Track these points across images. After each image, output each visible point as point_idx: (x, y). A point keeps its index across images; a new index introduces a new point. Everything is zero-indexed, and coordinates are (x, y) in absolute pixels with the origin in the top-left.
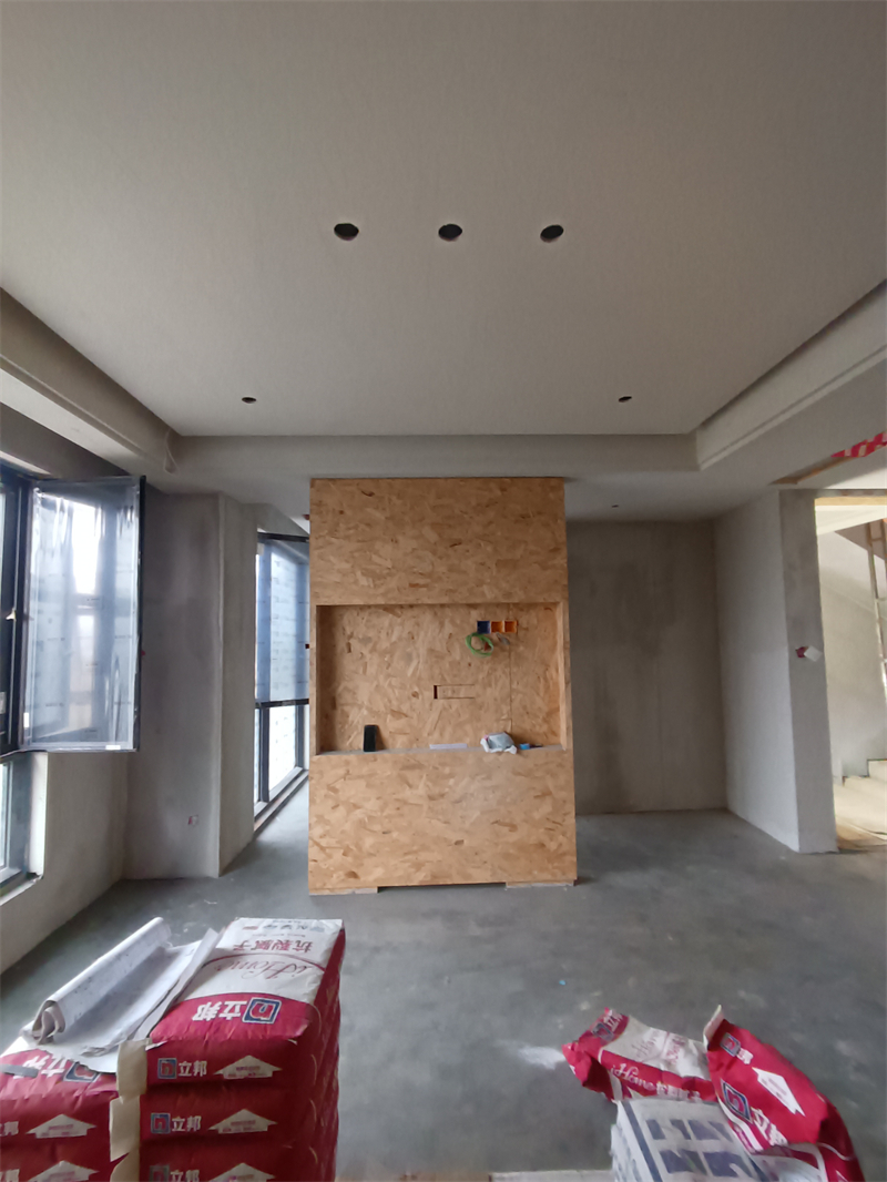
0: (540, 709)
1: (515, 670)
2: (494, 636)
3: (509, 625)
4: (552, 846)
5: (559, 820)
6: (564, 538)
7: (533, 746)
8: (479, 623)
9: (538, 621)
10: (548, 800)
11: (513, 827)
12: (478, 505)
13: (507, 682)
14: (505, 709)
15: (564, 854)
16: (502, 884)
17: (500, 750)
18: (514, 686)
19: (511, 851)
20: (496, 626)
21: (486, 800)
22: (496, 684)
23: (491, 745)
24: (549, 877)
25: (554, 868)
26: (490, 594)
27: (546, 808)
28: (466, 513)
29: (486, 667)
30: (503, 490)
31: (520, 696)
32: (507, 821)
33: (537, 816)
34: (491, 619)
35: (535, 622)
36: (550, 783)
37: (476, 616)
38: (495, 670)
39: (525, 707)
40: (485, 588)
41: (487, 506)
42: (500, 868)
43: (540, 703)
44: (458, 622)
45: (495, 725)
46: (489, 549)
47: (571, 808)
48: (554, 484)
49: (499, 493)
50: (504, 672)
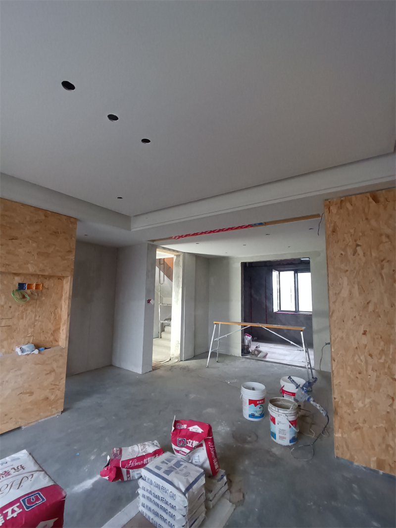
0: (50, 329)
1: (39, 310)
2: (29, 291)
3: (37, 286)
4: (52, 397)
5: (57, 383)
6: (74, 247)
7: (46, 348)
8: (20, 284)
9: (54, 285)
10: (53, 374)
11: (31, 393)
12: (31, 221)
13: (34, 316)
14: (30, 330)
15: (58, 400)
16: (19, 428)
17: (29, 353)
18: (37, 318)
19: (29, 407)
20: (29, 286)
21: (16, 382)
22: (26, 317)
23: (22, 351)
24: (49, 414)
25: (52, 408)
26: (31, 269)
27: (51, 378)
28: (23, 223)
29: (21, 309)
30: (46, 216)
31: (40, 323)
32: (28, 391)
33: (45, 384)
34: (27, 282)
35: (53, 285)
36: (55, 365)
37: (18, 280)
38: (27, 310)
39: (42, 329)
40: (29, 266)
41: (36, 223)
42: (21, 418)
43: (51, 326)
44: (5, 282)
45: (23, 340)
46: (34, 245)
47: (64, 376)
48: (73, 221)
49: (44, 218)
50: (32, 311)
